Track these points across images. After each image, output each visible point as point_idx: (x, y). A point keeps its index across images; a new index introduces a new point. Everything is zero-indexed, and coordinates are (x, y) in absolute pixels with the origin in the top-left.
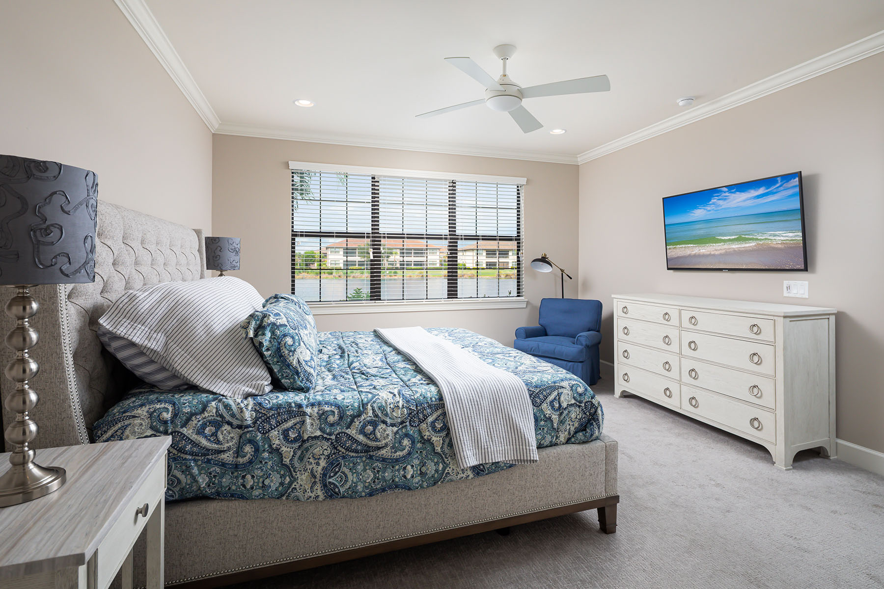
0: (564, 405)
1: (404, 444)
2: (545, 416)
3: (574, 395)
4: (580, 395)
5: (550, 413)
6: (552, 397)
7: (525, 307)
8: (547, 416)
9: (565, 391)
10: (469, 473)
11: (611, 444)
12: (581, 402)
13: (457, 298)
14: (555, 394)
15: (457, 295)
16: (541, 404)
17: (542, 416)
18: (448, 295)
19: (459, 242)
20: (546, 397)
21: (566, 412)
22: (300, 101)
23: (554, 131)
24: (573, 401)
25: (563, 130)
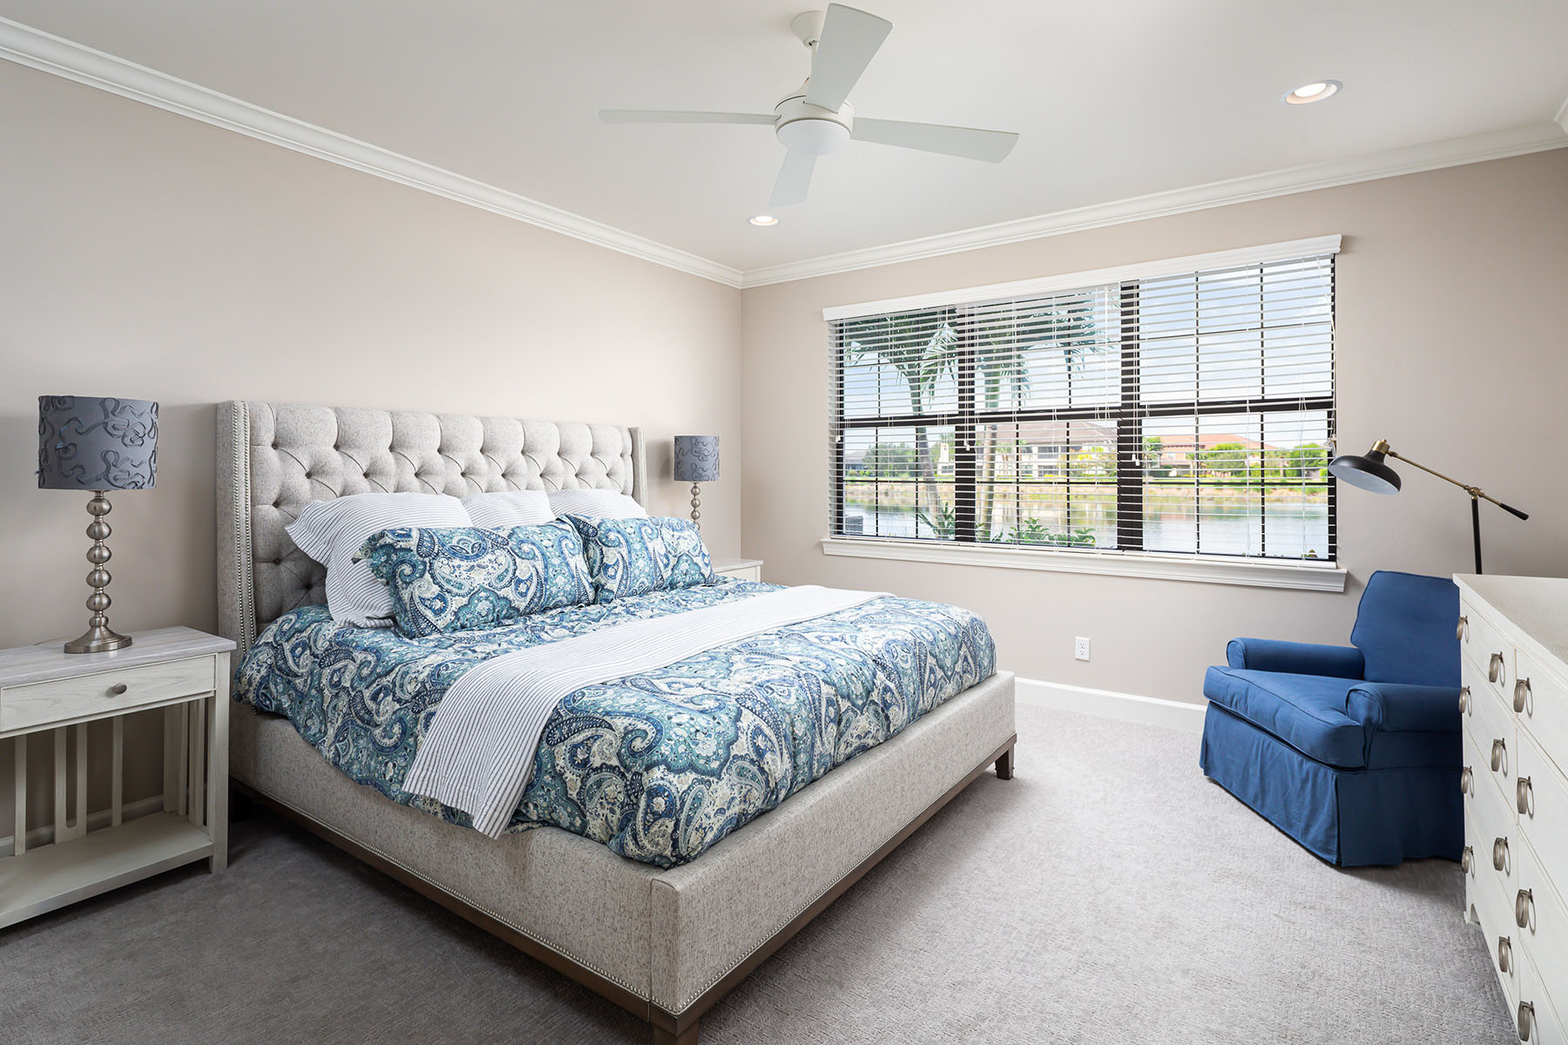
0: (596, 761)
1: (394, 731)
2: (554, 767)
3: (620, 750)
4: (633, 754)
5: (563, 765)
6: (578, 738)
7: (1342, 590)
8: (558, 768)
9: (608, 735)
10: (439, 809)
11: (661, 888)
12: (628, 769)
13: (1141, 549)
14: (587, 734)
15: (1140, 542)
16: (558, 743)
17: (549, 766)
18: (1119, 541)
19: (1146, 421)
20: (571, 733)
21: (594, 777)
22: (758, 218)
23: (1299, 92)
24: (615, 762)
25: (1329, 82)
